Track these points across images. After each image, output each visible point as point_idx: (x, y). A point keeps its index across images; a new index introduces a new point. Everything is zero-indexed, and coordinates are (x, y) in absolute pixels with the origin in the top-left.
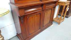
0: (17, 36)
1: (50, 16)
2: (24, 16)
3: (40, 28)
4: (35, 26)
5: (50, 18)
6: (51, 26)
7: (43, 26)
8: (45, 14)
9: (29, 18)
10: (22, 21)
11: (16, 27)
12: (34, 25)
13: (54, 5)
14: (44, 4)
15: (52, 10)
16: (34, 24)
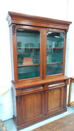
0: (13, 118)
3: (42, 113)
6: (65, 113)
7: (48, 111)
8: (49, 94)
9: (26, 99)
10: (19, 101)
11: (13, 107)
12: (32, 107)
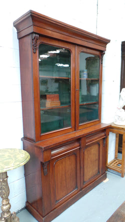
0: (26, 207)
1: (97, 158)
2: (49, 161)
3: (77, 187)
4: (66, 181)
5: (97, 162)
6: (105, 181)
7: (84, 182)
8: (86, 153)
9: (56, 165)
10: (46, 170)
13: (103, 134)
14: (83, 137)
15: (99, 145)
16: (65, 177)
